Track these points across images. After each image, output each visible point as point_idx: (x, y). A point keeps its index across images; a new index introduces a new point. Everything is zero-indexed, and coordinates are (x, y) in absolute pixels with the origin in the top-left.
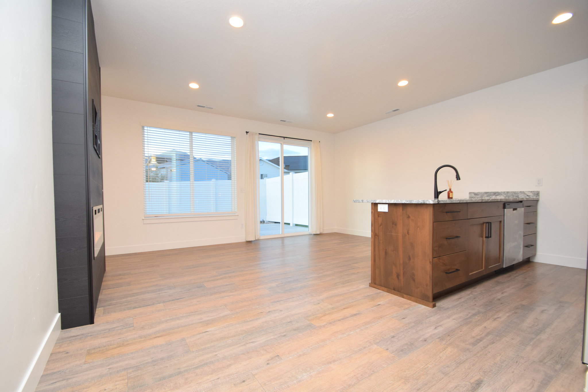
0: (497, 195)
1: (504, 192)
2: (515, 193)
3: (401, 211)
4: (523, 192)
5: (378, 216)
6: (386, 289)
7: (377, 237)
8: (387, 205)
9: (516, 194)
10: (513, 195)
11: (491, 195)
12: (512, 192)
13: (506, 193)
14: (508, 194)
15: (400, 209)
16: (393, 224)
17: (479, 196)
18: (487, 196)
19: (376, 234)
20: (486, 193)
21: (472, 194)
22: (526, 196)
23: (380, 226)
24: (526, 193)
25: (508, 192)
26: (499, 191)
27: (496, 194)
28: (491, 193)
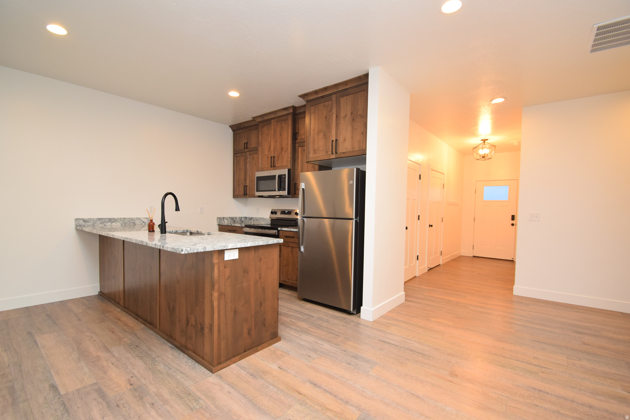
0: (113, 222)
1: (121, 219)
2: (131, 219)
3: (253, 254)
4: (139, 218)
5: (225, 267)
6: (237, 357)
7: (223, 296)
8: (238, 249)
9: (133, 220)
10: (130, 222)
11: (105, 222)
12: (128, 218)
13: (122, 219)
14: (125, 221)
15: (252, 253)
16: (244, 272)
17: (90, 223)
18: (101, 223)
19: (222, 293)
20: (100, 219)
21: (80, 221)
22: (142, 222)
23: (228, 279)
24: (141, 219)
25: (124, 219)
26: (115, 217)
27: (111, 221)
28: (105, 219)
